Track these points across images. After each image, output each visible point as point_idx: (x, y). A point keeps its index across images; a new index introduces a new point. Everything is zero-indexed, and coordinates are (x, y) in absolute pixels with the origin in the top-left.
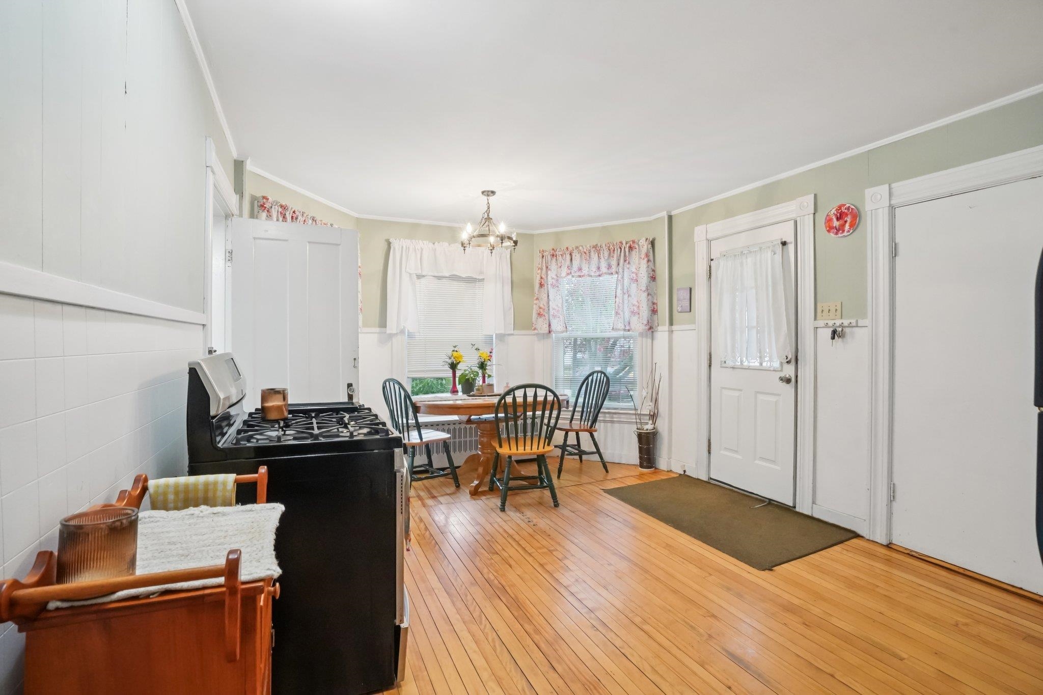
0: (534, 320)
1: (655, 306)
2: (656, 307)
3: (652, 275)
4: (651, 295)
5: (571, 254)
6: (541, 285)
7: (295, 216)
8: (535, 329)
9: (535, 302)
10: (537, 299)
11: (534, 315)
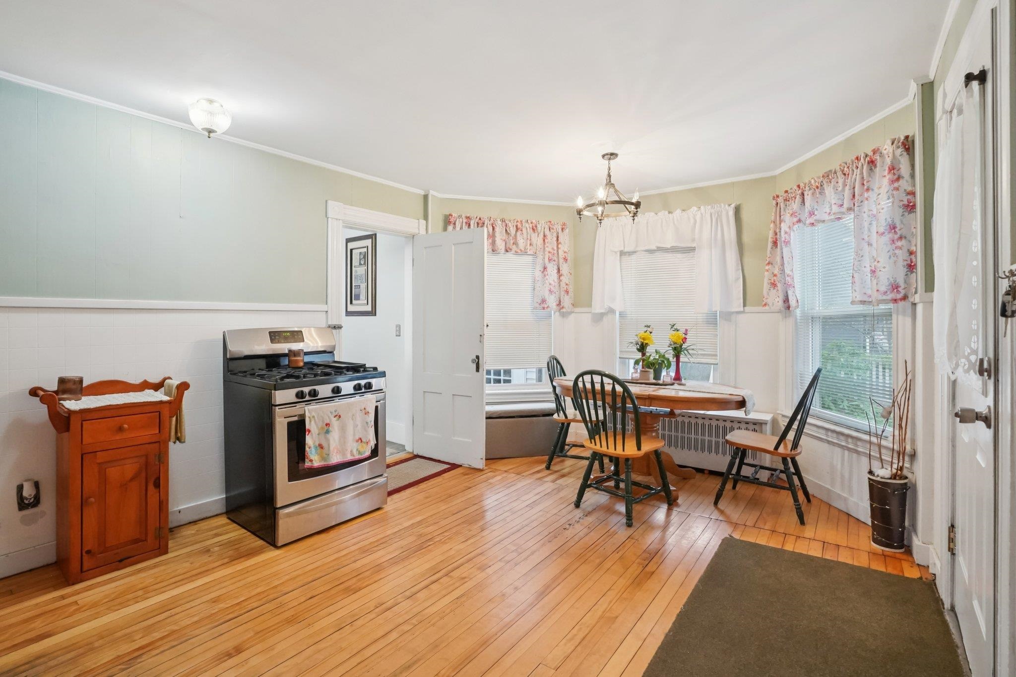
0: (765, 292)
1: (913, 257)
2: (914, 260)
3: (906, 202)
4: (905, 238)
5: (803, 194)
6: (775, 243)
7: (480, 222)
8: (765, 305)
9: (767, 268)
10: (769, 263)
11: (766, 286)
